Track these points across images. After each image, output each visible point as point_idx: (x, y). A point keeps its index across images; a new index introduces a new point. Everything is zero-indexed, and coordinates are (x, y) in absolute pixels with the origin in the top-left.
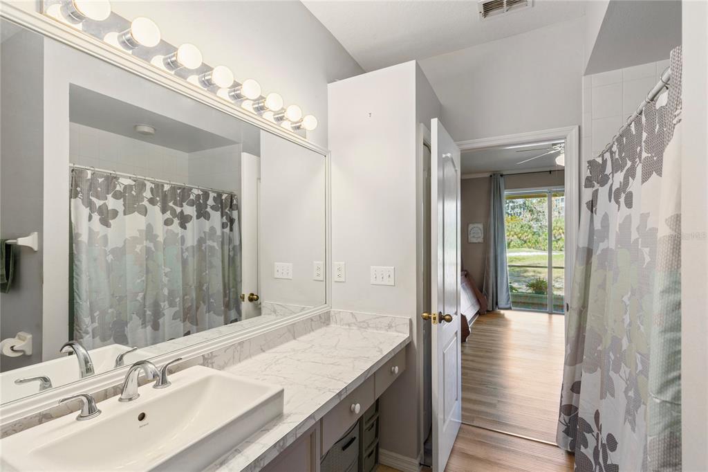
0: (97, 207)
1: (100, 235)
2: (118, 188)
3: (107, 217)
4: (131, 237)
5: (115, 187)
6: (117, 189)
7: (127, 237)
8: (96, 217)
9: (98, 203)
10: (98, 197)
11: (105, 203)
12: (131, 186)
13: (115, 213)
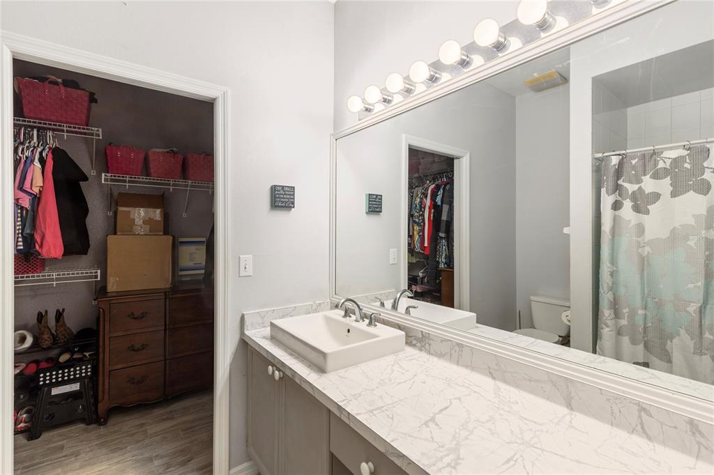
0: (630, 193)
1: (632, 224)
2: (661, 165)
3: (642, 203)
4: (680, 226)
5: (656, 164)
6: (659, 167)
7: (677, 225)
8: (628, 204)
9: (631, 188)
10: (630, 182)
11: (640, 187)
12: (684, 157)
13: (656, 197)
